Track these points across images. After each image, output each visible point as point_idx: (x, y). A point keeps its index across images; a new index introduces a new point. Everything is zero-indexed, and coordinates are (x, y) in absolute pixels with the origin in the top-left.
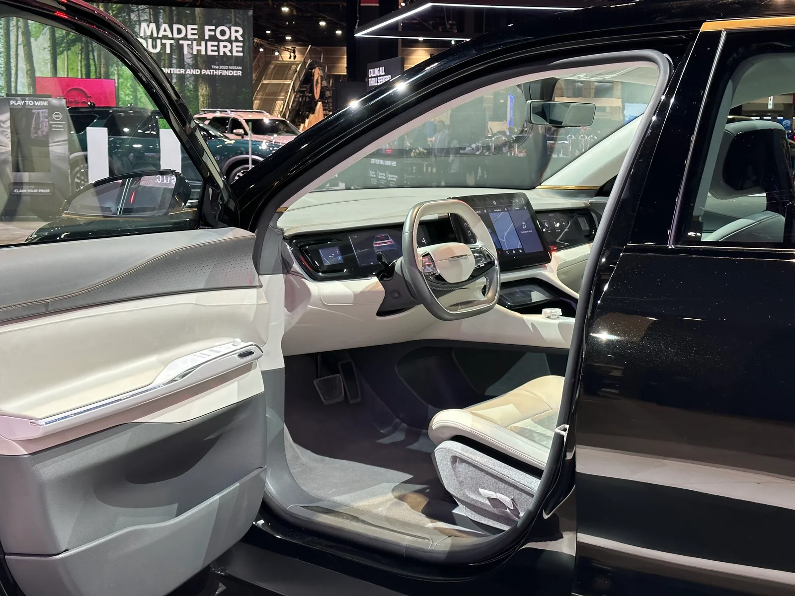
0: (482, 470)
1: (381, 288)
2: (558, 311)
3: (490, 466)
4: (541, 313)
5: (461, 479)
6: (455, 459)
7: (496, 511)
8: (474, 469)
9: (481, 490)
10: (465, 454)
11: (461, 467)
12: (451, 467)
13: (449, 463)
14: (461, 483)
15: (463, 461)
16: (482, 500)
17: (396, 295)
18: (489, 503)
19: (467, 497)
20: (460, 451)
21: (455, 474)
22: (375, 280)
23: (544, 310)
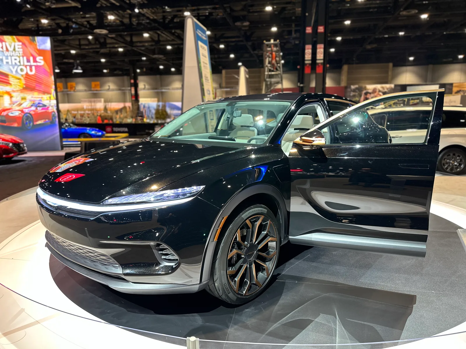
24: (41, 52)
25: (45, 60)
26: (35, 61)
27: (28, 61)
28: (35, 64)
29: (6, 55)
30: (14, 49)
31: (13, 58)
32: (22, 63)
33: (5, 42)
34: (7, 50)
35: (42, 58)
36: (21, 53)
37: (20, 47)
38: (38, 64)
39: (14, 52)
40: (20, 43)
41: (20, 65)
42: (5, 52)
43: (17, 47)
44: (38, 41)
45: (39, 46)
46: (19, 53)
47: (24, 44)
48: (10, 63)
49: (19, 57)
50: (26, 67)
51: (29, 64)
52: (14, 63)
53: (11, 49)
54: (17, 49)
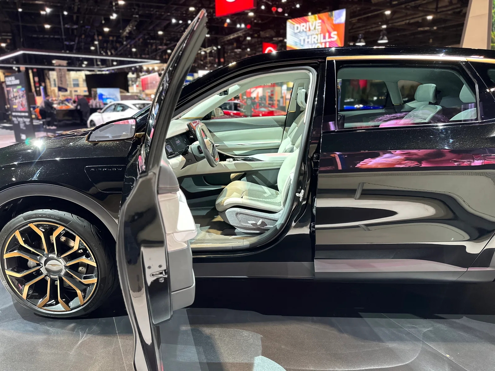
0: (249, 215)
1: (185, 159)
2: (232, 159)
3: (252, 213)
4: (226, 161)
5: (240, 220)
6: (237, 214)
7: (254, 227)
8: (245, 215)
9: (249, 222)
10: (241, 211)
11: (239, 216)
12: (235, 217)
13: (235, 216)
14: (240, 221)
15: (241, 213)
16: (249, 225)
17: (190, 161)
18: (251, 225)
19: (243, 225)
20: (240, 211)
21: (238, 219)
22: (181, 156)
23: (227, 159)
24: (336, 27)
25: (338, 35)
26: (330, 37)
27: (324, 38)
28: (329, 40)
29: (308, 34)
30: (315, 29)
31: (313, 36)
32: (319, 41)
33: (308, 21)
34: (310, 30)
35: (336, 33)
36: (320, 30)
37: (320, 24)
38: (332, 40)
39: (314, 31)
40: (320, 21)
41: (318, 43)
42: (307, 32)
43: (317, 25)
44: (335, 16)
45: (335, 20)
46: (318, 31)
47: (323, 21)
48: (310, 42)
49: (317, 35)
50: (322, 44)
51: (324, 41)
52: (313, 42)
53: (312, 28)
54: (317, 28)
